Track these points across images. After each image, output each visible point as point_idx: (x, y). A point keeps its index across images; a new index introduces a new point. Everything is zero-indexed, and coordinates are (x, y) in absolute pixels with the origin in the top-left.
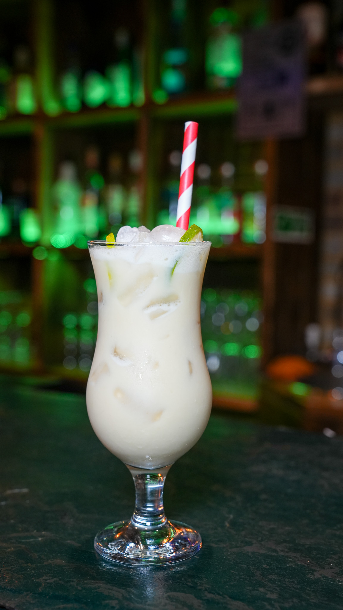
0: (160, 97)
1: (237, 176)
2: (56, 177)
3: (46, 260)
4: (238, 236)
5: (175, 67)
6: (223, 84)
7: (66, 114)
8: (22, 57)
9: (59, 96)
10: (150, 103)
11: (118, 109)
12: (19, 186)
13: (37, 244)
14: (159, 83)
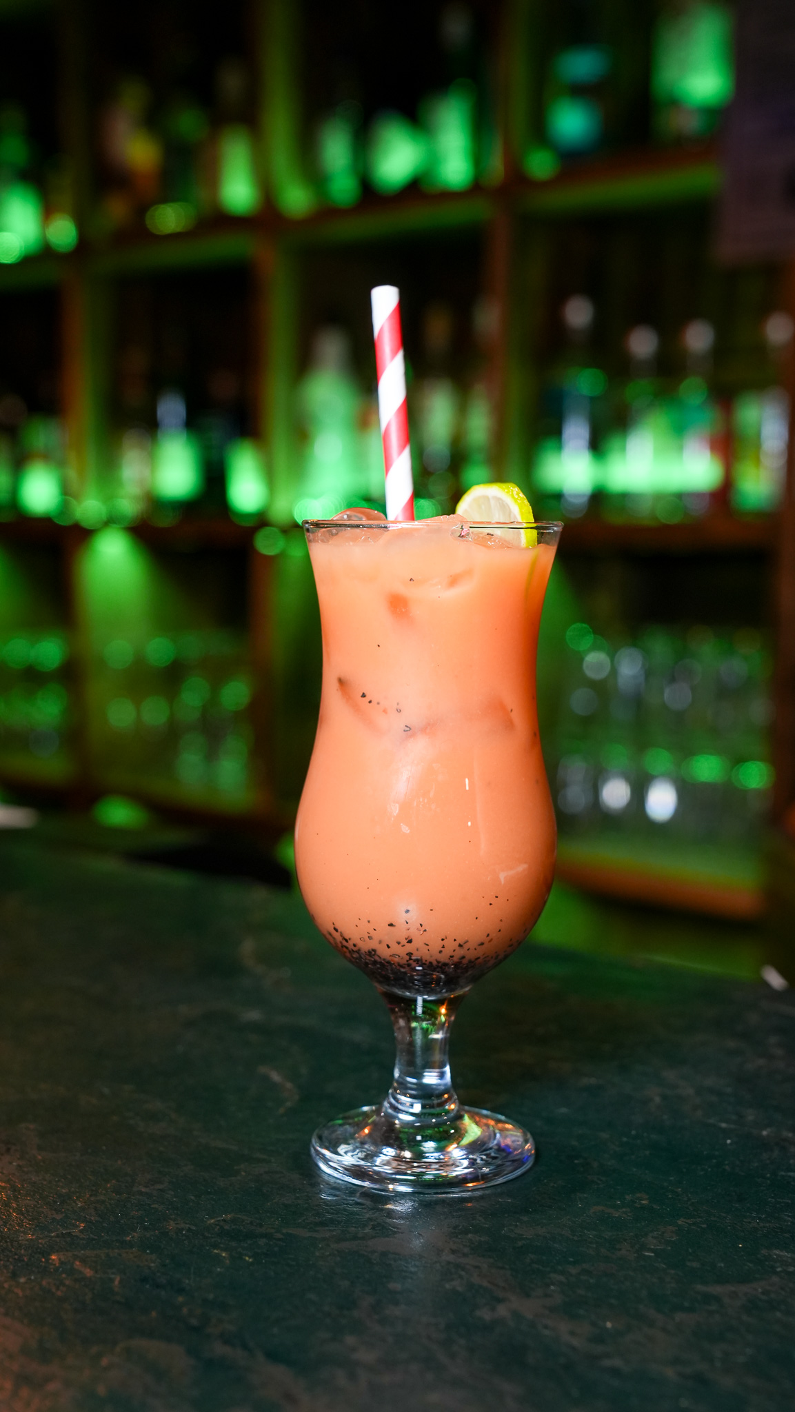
0: (540, 164)
1: (721, 352)
2: (304, 363)
3: (281, 555)
4: (723, 494)
5: (581, 91)
6: (692, 125)
7: (327, 212)
8: (231, 82)
9: (313, 173)
10: (517, 179)
11: (448, 196)
12: (223, 386)
13: (261, 520)
14: (539, 131)
